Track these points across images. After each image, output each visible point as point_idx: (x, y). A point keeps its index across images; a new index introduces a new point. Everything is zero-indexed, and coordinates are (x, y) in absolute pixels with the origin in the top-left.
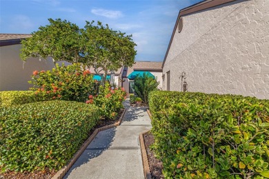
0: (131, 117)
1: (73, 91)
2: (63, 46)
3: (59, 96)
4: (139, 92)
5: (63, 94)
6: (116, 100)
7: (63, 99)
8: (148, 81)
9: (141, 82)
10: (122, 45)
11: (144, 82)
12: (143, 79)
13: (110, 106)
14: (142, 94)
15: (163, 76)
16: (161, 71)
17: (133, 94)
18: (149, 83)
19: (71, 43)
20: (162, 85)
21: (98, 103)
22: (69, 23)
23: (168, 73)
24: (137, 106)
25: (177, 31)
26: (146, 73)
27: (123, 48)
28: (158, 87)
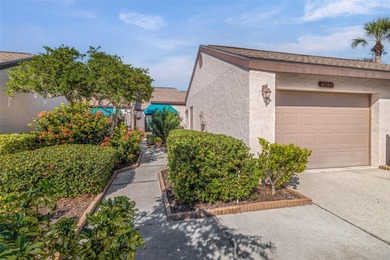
0: (149, 159)
1: (86, 133)
2: (69, 82)
3: (70, 140)
4: (158, 131)
5: (74, 137)
6: (134, 142)
7: (75, 143)
8: (168, 118)
9: (160, 119)
10: (138, 82)
11: (164, 119)
12: (163, 115)
13: (128, 149)
14: (162, 133)
15: (187, 112)
16: (184, 104)
17: (151, 133)
18: (170, 120)
19: (78, 79)
20: (185, 123)
21: (114, 145)
22: (67, 48)
23: (191, 108)
24: (156, 147)
25: (198, 65)
26: (167, 107)
27: (140, 86)
28: (181, 124)
